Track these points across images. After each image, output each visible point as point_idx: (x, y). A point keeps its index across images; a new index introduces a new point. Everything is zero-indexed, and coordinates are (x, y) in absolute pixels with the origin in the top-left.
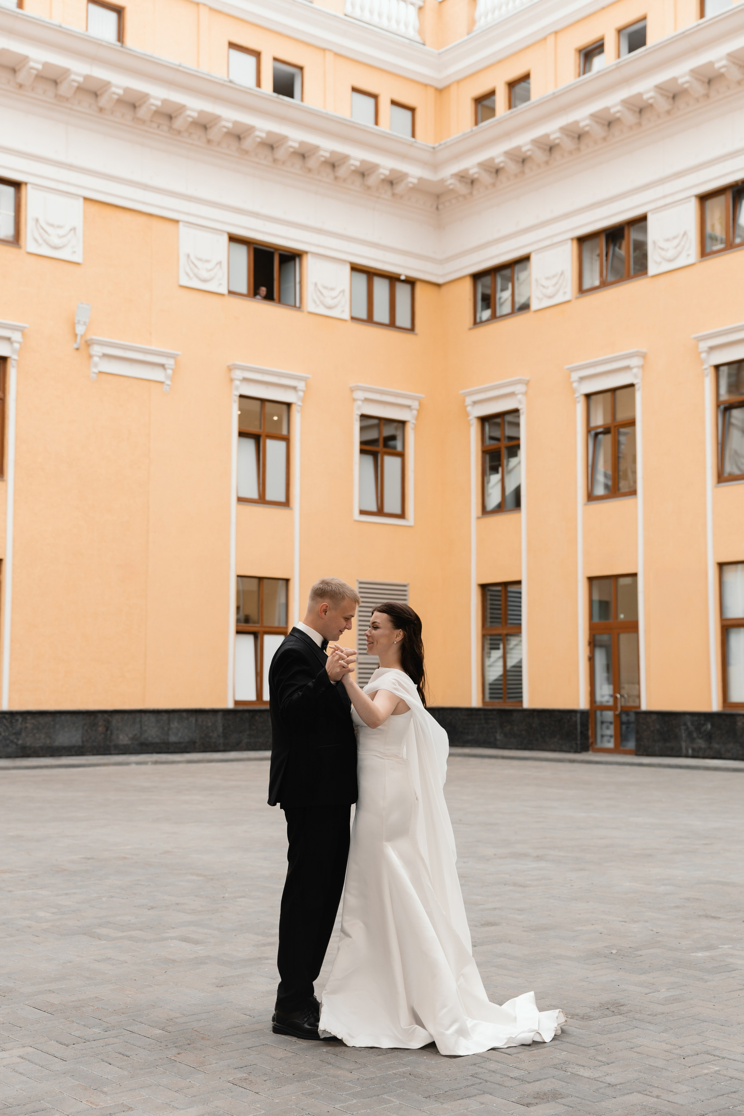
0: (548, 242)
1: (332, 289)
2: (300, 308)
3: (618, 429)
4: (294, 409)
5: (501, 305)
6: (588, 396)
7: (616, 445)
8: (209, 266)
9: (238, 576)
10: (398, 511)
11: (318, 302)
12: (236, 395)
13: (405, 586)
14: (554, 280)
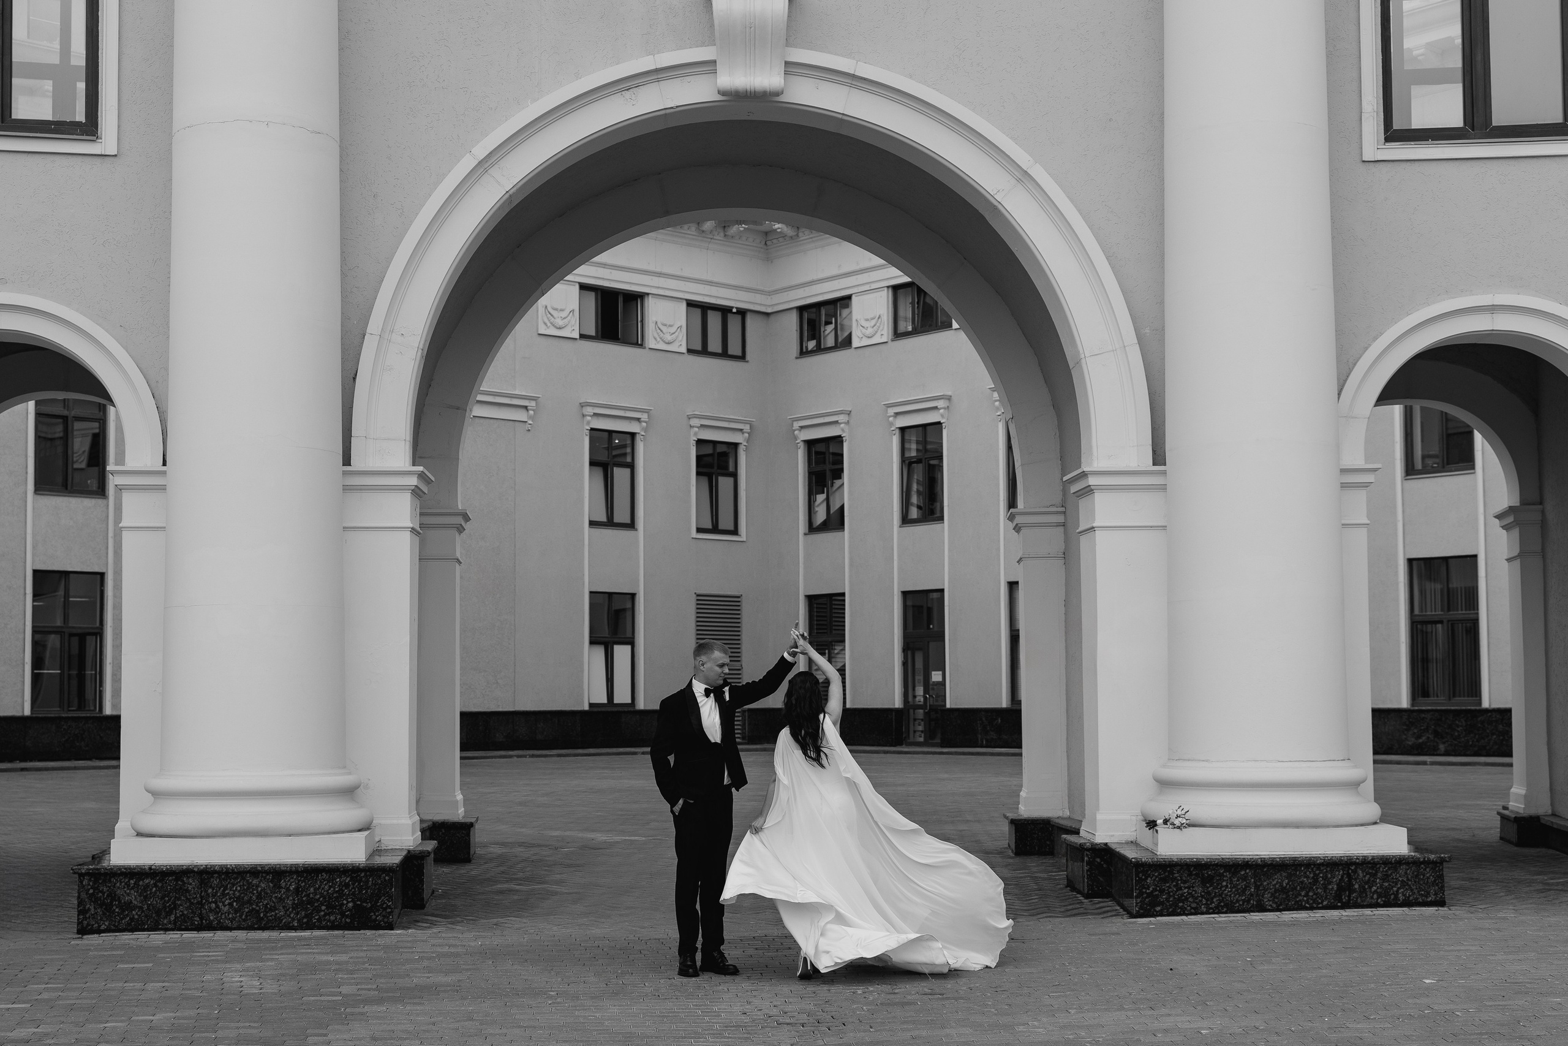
0: (866, 288)
1: (671, 326)
2: (641, 345)
3: (929, 460)
4: (638, 438)
5: (825, 337)
6: (903, 430)
8: (564, 314)
9: (591, 592)
10: (732, 528)
11: (659, 339)
12: (587, 429)
13: (739, 597)
14: (873, 322)
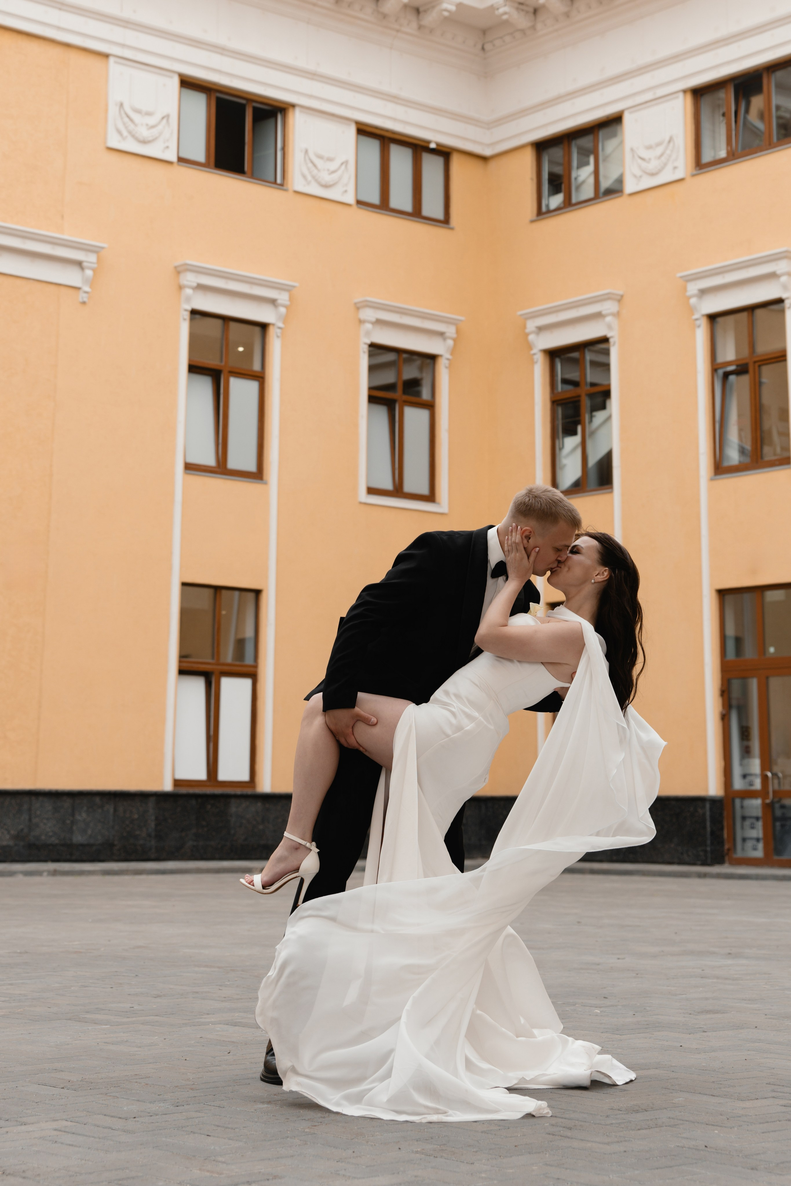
0: (649, 96)
1: (330, 159)
2: (282, 185)
3: (759, 366)
5: (578, 188)
6: (713, 318)
7: (757, 388)
8: (151, 120)
9: (184, 584)
10: (425, 490)
11: (309, 178)
12: (186, 310)
14: (660, 150)
